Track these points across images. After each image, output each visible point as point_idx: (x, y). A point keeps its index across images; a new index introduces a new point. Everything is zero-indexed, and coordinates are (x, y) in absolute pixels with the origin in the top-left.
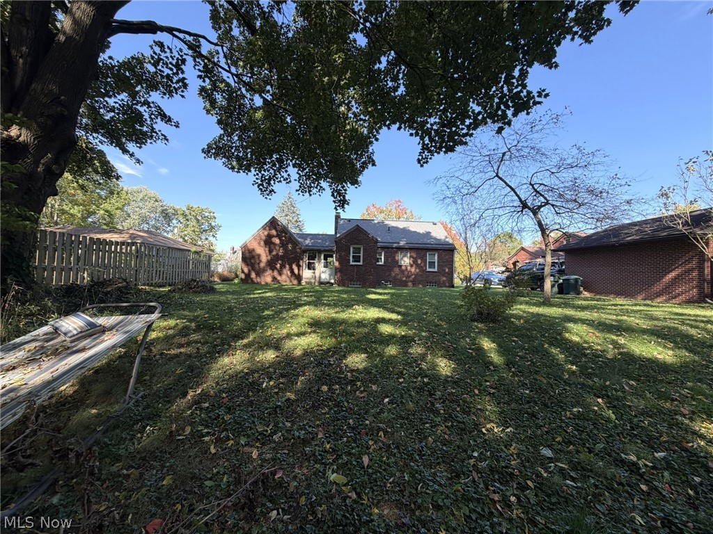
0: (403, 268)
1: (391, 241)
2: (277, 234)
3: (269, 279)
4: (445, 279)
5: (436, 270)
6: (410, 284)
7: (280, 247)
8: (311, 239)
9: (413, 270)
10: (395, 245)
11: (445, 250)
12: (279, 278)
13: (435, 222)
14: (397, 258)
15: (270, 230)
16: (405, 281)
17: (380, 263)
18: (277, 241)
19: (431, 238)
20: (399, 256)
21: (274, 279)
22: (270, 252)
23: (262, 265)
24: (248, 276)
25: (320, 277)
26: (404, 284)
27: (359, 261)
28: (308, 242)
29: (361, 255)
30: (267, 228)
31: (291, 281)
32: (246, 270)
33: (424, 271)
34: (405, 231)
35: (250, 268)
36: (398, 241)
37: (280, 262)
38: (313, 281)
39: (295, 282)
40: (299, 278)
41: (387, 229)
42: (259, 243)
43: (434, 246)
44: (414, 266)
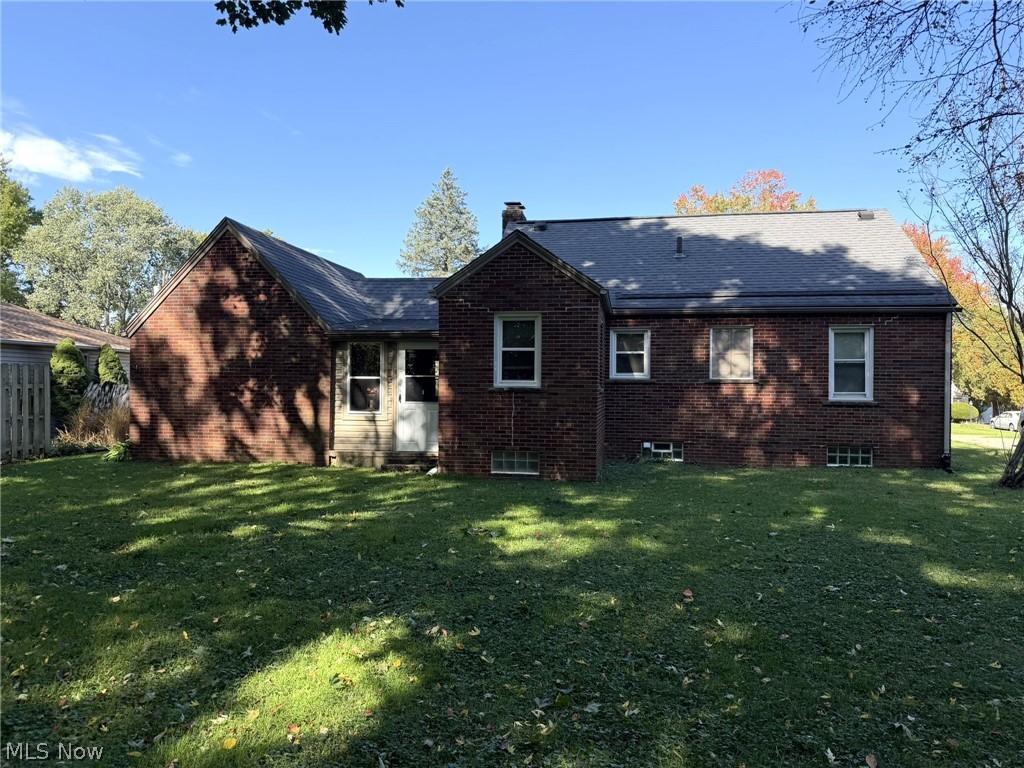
0: (726, 390)
1: (678, 289)
2: (241, 283)
3: (215, 446)
4: (904, 432)
5: (868, 396)
6: (754, 453)
7: (251, 330)
8: (406, 297)
9: (768, 398)
10: (692, 305)
11: (906, 315)
12: (248, 440)
13: (869, 207)
14: (699, 353)
15: (216, 268)
16: (737, 441)
17: (637, 375)
18: (238, 306)
19: (848, 267)
20: (708, 346)
21: (233, 442)
22: (218, 345)
23: (194, 394)
24: (149, 433)
25: (394, 435)
26: (729, 455)
27: (530, 376)
28: (392, 307)
29: (537, 350)
30: (207, 263)
31: (289, 452)
32: (143, 415)
33: (820, 403)
34: (745, 252)
35: (155, 405)
36: (704, 287)
37: (251, 383)
38: (368, 449)
39: (305, 455)
40: (318, 439)
41: (674, 246)
42: (182, 320)
43: (859, 300)
44: (773, 380)
